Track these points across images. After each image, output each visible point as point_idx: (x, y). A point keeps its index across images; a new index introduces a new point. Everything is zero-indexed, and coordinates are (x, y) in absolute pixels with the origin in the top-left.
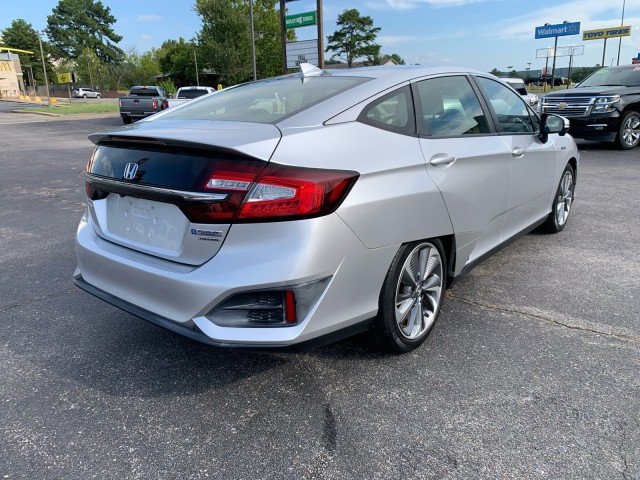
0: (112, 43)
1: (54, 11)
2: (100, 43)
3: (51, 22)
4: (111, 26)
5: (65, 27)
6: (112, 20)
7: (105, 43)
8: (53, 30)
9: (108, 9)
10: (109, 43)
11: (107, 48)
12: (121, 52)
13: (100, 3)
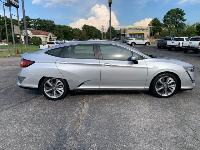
0: (182, 22)
1: (166, 14)
2: (178, 22)
3: (165, 17)
4: (183, 16)
5: (168, 18)
6: (184, 14)
7: (180, 22)
8: (165, 19)
9: (183, 11)
10: (181, 22)
11: (180, 23)
12: (184, 24)
13: (181, 9)
